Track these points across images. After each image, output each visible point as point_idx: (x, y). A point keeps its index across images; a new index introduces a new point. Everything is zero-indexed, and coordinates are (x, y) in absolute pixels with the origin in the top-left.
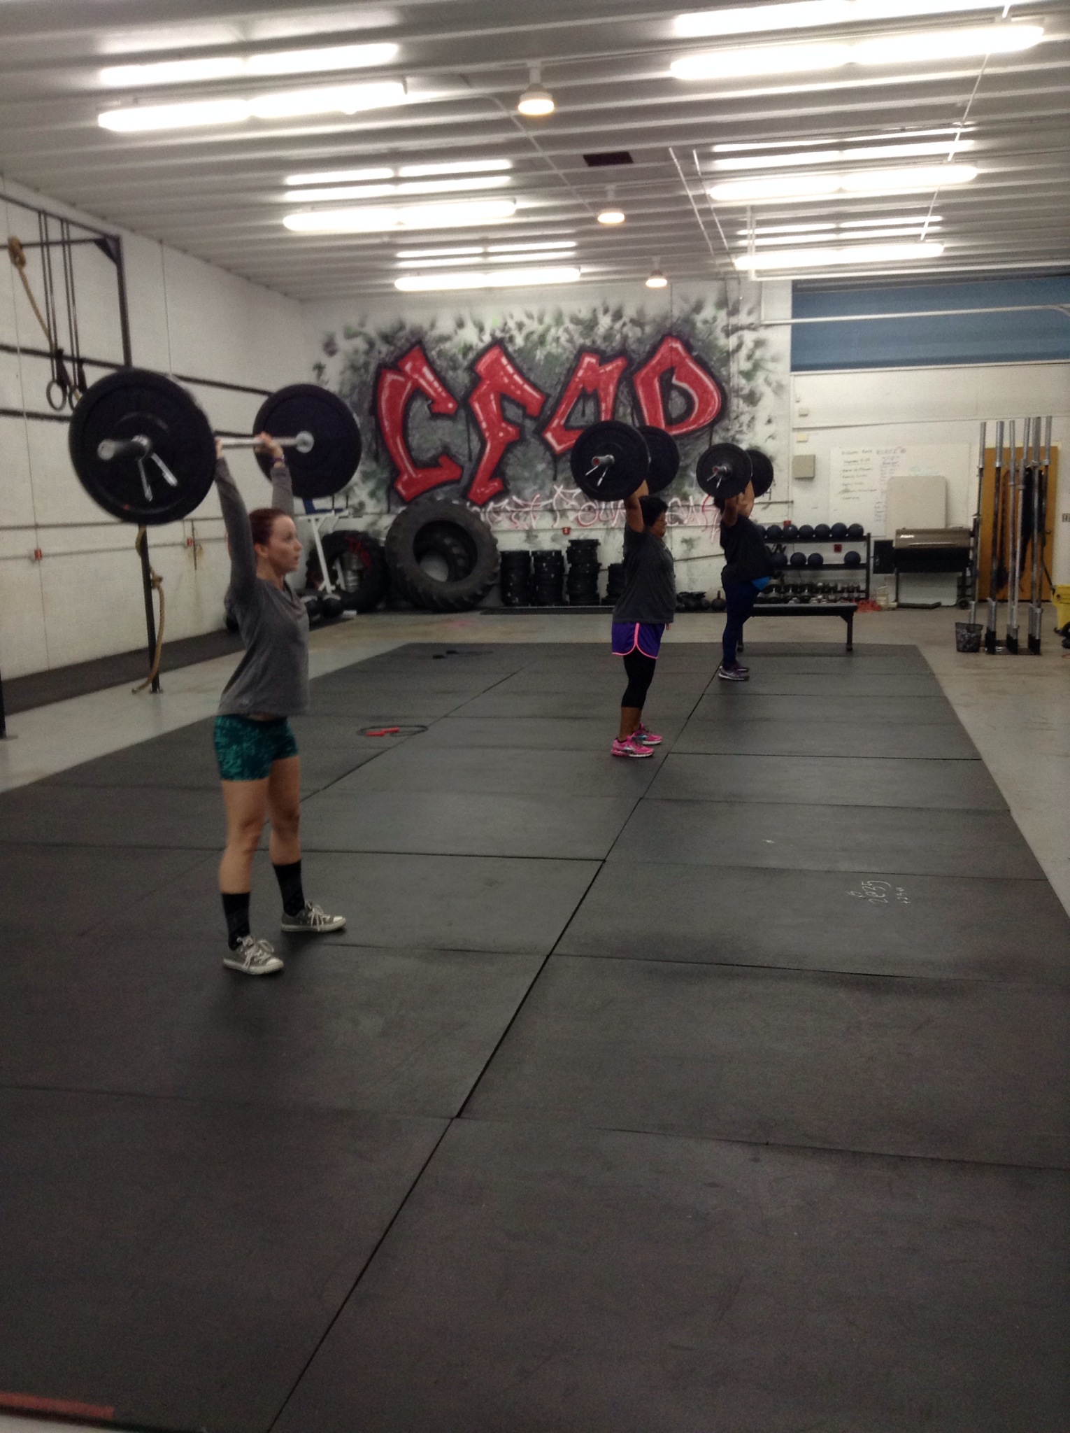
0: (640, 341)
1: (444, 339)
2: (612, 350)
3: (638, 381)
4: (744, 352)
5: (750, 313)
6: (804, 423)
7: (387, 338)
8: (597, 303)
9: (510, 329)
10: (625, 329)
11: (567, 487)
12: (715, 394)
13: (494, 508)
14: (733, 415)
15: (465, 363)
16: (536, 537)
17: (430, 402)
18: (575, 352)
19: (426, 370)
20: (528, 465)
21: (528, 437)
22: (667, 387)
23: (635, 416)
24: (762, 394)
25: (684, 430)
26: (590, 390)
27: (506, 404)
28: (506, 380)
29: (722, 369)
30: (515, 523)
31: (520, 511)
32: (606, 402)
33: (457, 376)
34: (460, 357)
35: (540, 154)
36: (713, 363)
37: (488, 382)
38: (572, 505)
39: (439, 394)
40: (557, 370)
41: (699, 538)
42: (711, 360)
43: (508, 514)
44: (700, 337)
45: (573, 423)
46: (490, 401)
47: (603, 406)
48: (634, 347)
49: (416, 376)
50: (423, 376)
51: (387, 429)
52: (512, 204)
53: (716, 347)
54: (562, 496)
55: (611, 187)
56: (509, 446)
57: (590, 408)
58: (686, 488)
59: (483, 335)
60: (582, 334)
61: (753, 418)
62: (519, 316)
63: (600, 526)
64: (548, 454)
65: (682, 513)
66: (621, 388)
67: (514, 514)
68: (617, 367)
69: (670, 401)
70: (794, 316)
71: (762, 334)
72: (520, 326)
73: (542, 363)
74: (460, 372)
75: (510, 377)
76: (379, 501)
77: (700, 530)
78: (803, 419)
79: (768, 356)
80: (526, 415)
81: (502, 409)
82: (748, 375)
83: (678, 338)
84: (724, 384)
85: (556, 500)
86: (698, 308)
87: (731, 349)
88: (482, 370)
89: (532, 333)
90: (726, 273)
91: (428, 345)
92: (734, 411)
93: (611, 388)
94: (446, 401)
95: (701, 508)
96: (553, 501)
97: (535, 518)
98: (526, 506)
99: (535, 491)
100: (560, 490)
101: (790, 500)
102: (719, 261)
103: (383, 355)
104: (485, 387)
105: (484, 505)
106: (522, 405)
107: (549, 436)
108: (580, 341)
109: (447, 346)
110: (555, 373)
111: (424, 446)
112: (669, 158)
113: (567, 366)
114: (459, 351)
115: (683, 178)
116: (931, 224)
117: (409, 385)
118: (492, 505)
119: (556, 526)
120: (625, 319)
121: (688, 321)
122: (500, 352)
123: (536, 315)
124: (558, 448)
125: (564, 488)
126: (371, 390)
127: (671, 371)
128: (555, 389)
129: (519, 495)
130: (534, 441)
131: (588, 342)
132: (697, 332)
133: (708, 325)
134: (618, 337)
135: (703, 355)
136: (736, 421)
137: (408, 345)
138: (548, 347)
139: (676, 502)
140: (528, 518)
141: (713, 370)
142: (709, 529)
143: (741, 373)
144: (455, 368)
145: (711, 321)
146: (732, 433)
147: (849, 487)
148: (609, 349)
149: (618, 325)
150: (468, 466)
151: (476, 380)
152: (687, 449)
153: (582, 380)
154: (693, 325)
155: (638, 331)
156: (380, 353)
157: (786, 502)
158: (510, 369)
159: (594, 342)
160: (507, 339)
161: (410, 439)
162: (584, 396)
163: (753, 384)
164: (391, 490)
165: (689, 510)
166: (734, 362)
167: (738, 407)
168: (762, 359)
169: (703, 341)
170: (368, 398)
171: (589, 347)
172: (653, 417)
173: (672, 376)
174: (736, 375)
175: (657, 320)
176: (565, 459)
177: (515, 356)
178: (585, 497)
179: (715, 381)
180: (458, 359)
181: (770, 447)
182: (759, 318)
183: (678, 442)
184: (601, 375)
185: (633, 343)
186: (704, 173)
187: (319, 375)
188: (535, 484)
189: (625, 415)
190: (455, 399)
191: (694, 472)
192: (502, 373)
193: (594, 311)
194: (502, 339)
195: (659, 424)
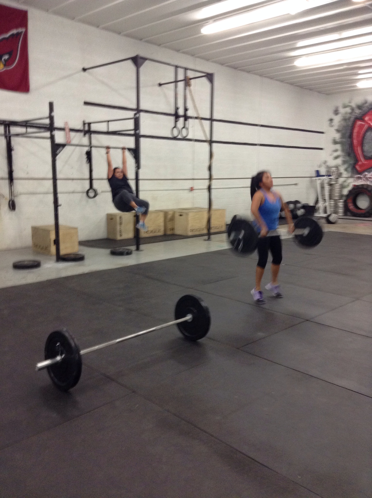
7: (359, 107)
76: (348, 172)
103: (356, 114)
111: (370, 151)
137: (368, 109)
161: (363, 147)
164: (354, 168)
170: (349, 131)
187: (330, 123)
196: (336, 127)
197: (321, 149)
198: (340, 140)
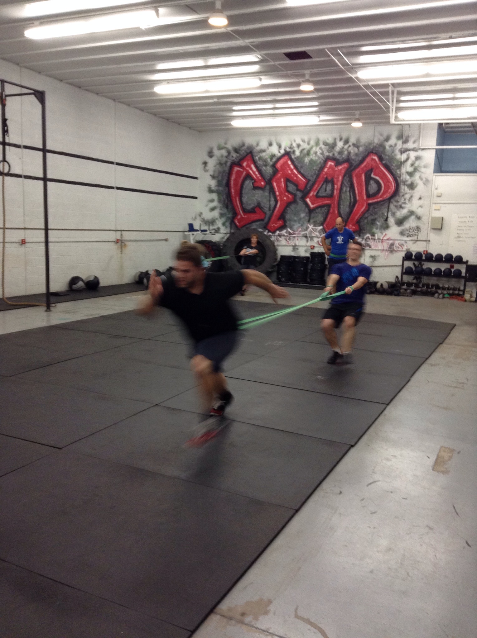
0: (356, 155)
1: (263, 151)
2: (342, 159)
3: (354, 175)
4: (409, 162)
5: (414, 142)
6: (440, 200)
7: (236, 150)
8: (337, 135)
9: (294, 147)
10: (350, 149)
11: (315, 226)
12: (393, 183)
13: (279, 234)
14: (401, 194)
15: (271, 163)
16: (298, 249)
17: (253, 181)
18: (324, 159)
19: (253, 166)
20: (296, 214)
21: (298, 200)
22: (368, 179)
23: (351, 192)
24: (417, 184)
25: (376, 200)
26: (329, 178)
27: (289, 184)
28: (290, 172)
29: (397, 171)
30: (288, 242)
31: (291, 236)
32: (337, 184)
33: (267, 169)
34: (269, 160)
36: (393, 167)
37: (281, 173)
38: (316, 235)
39: (258, 178)
40: (315, 168)
41: (379, 256)
42: (392, 165)
43: (285, 237)
44: (388, 154)
45: (320, 194)
46: (281, 182)
47: (336, 187)
48: (353, 158)
49: (248, 169)
50: (251, 169)
51: (233, 193)
52: (259, 81)
53: (395, 159)
54: (312, 230)
56: (289, 204)
57: (329, 187)
58: (374, 230)
59: (280, 149)
60: (328, 151)
61: (412, 197)
62: (299, 141)
64: (307, 210)
65: (371, 243)
66: (345, 178)
67: (288, 238)
68: (344, 168)
69: (369, 186)
70: (437, 145)
71: (420, 153)
72: (298, 146)
73: (307, 164)
74: (268, 167)
75: (292, 170)
76: (226, 227)
77: (380, 251)
78: (439, 198)
79: (422, 164)
80: (298, 190)
81: (286, 186)
82: (411, 174)
83: (376, 154)
84: (398, 178)
85: (309, 232)
86: (387, 139)
87: (402, 161)
88: (279, 167)
89: (304, 149)
91: (255, 154)
92: (402, 192)
93: (340, 178)
94: (260, 181)
95: (381, 241)
96: (307, 232)
97: (298, 240)
98: (294, 234)
100: (311, 227)
101: (428, 240)
103: (234, 158)
104: (279, 175)
105: (274, 232)
106: (296, 184)
107: (308, 200)
108: (327, 154)
109: (263, 154)
110: (313, 169)
111: (250, 202)
112: (328, 55)
113: (320, 166)
114: (269, 157)
115: (342, 67)
117: (244, 173)
118: (278, 232)
119: (307, 244)
120: (350, 143)
121: (382, 145)
122: (288, 159)
123: (306, 140)
124: (312, 206)
125: (313, 226)
126: (227, 174)
127: (371, 170)
128: (313, 177)
129: (291, 228)
130: (300, 202)
131: (331, 155)
132: (386, 151)
133: (392, 148)
134: (346, 153)
135: (389, 164)
136: (403, 198)
137: (246, 154)
138: (311, 157)
139: (368, 237)
140: (295, 240)
141: (393, 171)
142: (384, 252)
143: (407, 173)
144: (266, 166)
145: (393, 145)
146: (400, 203)
147: (460, 235)
148: (341, 158)
149: (346, 147)
150: (268, 213)
151: (276, 171)
152: (376, 210)
153: (326, 173)
154: (384, 148)
155: (356, 149)
156: (233, 157)
157: (426, 241)
158: (292, 167)
159: (334, 155)
160: (292, 152)
161: (243, 198)
162: (326, 181)
163: (413, 179)
164: (232, 222)
165: (374, 241)
166: (403, 167)
167: (404, 190)
168: (419, 166)
169: (389, 156)
170: (226, 178)
171: (331, 157)
172: (360, 193)
173: (371, 173)
174: (405, 174)
175: (366, 145)
176: (314, 212)
177: (295, 160)
178: (323, 231)
179: (394, 177)
180: (268, 161)
181: (419, 212)
182: (419, 145)
183: (372, 207)
184: (336, 171)
185: (353, 155)
186: (353, 64)
187: (205, 167)
188: (299, 223)
189: (346, 192)
190: (265, 180)
191: (379, 222)
192: (288, 169)
193: (335, 139)
194: (289, 152)
195: (363, 197)
196: (211, 173)
197: (196, 198)
198: (217, 188)
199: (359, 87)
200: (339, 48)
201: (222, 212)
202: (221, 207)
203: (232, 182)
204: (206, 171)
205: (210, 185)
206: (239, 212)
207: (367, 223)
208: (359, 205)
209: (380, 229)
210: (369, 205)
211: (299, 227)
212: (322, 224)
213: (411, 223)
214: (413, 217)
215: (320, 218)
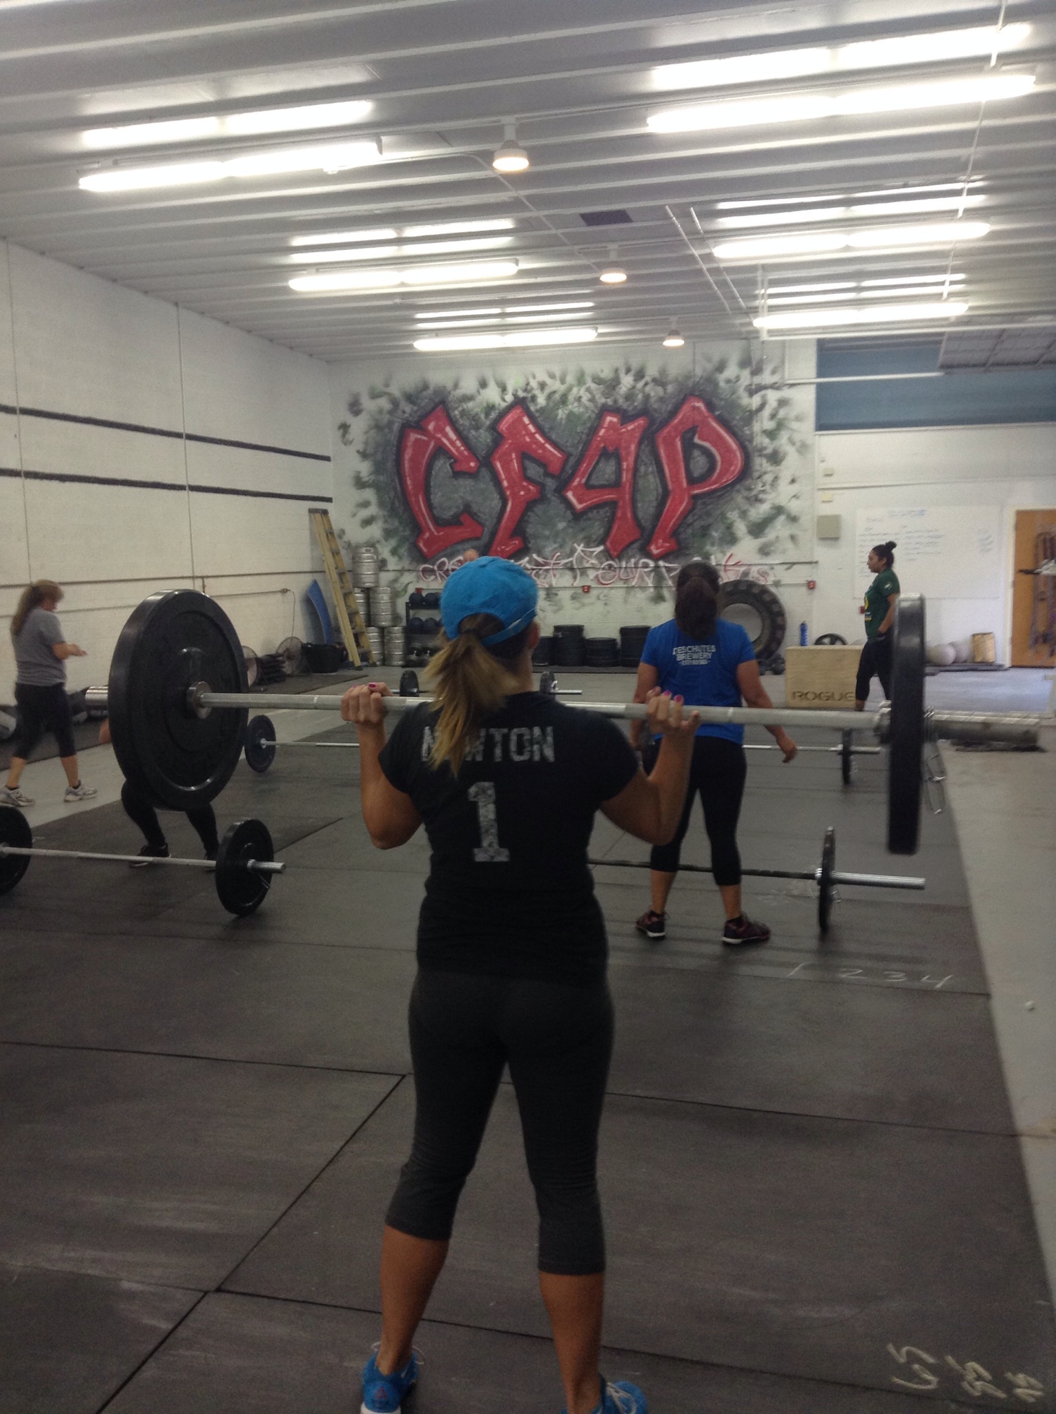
0: (661, 400)
1: (470, 398)
2: (634, 410)
3: (660, 440)
4: (767, 412)
5: (774, 372)
6: (830, 483)
7: (410, 398)
8: (619, 363)
9: (532, 389)
10: (647, 389)
11: (587, 545)
12: (738, 454)
14: (756, 475)
15: (488, 423)
16: (556, 595)
17: (453, 460)
18: (596, 411)
19: (448, 429)
20: (548, 523)
21: (549, 495)
22: (689, 446)
23: (657, 475)
24: (785, 455)
25: (706, 489)
26: (611, 449)
27: (528, 463)
28: (528, 439)
29: (746, 428)
31: (540, 569)
32: (626, 460)
33: (479, 436)
34: (482, 416)
35: (534, 213)
36: (735, 422)
37: (510, 441)
38: (592, 564)
39: (461, 453)
40: (579, 429)
42: (734, 418)
44: (723, 396)
45: (594, 482)
46: (512, 460)
47: (625, 465)
48: (655, 406)
49: (439, 436)
50: (446, 436)
51: (410, 487)
52: (514, 265)
53: (739, 406)
54: (582, 554)
55: (612, 246)
56: (530, 505)
57: (611, 466)
58: (708, 548)
59: (506, 394)
60: (603, 394)
61: (776, 478)
62: (542, 376)
63: (621, 584)
64: (569, 512)
66: (643, 447)
68: (639, 426)
69: (692, 461)
70: (819, 375)
71: (786, 393)
72: (542, 386)
73: (564, 422)
74: (481, 431)
75: (532, 435)
76: (400, 558)
78: (828, 478)
79: (792, 414)
80: (547, 474)
81: (523, 468)
82: (771, 435)
83: (701, 397)
84: (747, 443)
85: (576, 559)
86: (721, 367)
88: (504, 429)
89: (554, 392)
90: (749, 332)
91: (452, 405)
92: (757, 471)
93: (633, 447)
94: (467, 459)
96: (573, 559)
97: (555, 576)
98: (546, 564)
99: (556, 549)
100: (580, 548)
101: (815, 561)
102: (738, 321)
103: (406, 415)
104: (507, 446)
106: (542, 463)
107: (570, 495)
108: (602, 400)
110: (576, 432)
112: (667, 217)
113: (589, 425)
114: (481, 411)
115: (685, 237)
116: (952, 283)
117: (432, 444)
119: (575, 585)
120: (647, 378)
121: (710, 380)
122: (522, 411)
123: (558, 374)
124: (579, 506)
125: (584, 547)
126: (394, 449)
127: (693, 430)
128: (577, 448)
129: (539, 553)
130: (555, 500)
131: (610, 402)
132: (720, 391)
133: (731, 384)
134: (640, 396)
135: (726, 415)
136: (759, 481)
138: (570, 407)
140: (548, 576)
141: (736, 429)
143: (765, 432)
144: (477, 428)
145: (734, 380)
146: (754, 492)
148: (631, 408)
149: (640, 385)
150: (489, 524)
151: (498, 439)
152: (709, 507)
153: (603, 440)
154: (716, 384)
155: (660, 390)
156: (404, 412)
157: (811, 563)
158: (532, 428)
159: (615, 401)
160: (529, 399)
161: (432, 497)
162: (605, 454)
163: (776, 443)
166: (757, 421)
167: (761, 467)
168: (785, 419)
169: (726, 401)
170: (392, 456)
171: (611, 406)
172: (675, 476)
173: (694, 435)
174: (759, 434)
175: (680, 379)
176: (585, 517)
177: (537, 415)
178: (605, 556)
179: (738, 440)
180: (480, 418)
181: (794, 507)
182: (783, 378)
183: (700, 502)
184: (621, 434)
185: (655, 402)
186: (706, 232)
187: (344, 436)
188: (555, 542)
189: (646, 474)
190: (477, 458)
191: (716, 531)
192: (524, 432)
193: (617, 370)
194: (524, 399)
195: (681, 483)
196: (360, 446)
197: (329, 500)
198: (372, 477)
199: (699, 272)
200: (693, 204)
201: (386, 526)
202: (384, 516)
203: (407, 465)
204: (347, 443)
205: (360, 472)
206: (426, 523)
207: (693, 535)
208: (674, 498)
209: (720, 545)
210: (695, 498)
211: (555, 550)
212: (602, 541)
213: (779, 529)
214: (782, 518)
215: (598, 530)
